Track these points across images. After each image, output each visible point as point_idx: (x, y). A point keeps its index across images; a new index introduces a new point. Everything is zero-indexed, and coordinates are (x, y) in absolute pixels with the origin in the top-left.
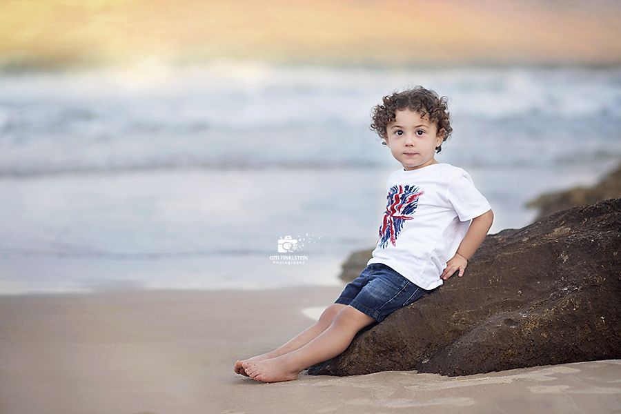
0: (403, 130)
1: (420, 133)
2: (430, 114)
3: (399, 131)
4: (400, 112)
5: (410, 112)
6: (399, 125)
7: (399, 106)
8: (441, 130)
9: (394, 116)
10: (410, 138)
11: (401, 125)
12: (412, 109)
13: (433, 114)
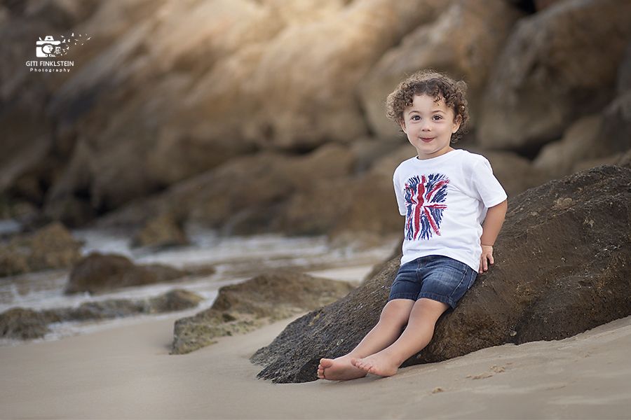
0: (420, 116)
1: (437, 118)
2: (447, 99)
3: (416, 116)
4: (418, 97)
5: (428, 97)
6: (416, 110)
7: (417, 91)
8: (458, 116)
9: (412, 101)
10: (428, 123)
11: (418, 110)
12: (429, 94)
13: (450, 98)
